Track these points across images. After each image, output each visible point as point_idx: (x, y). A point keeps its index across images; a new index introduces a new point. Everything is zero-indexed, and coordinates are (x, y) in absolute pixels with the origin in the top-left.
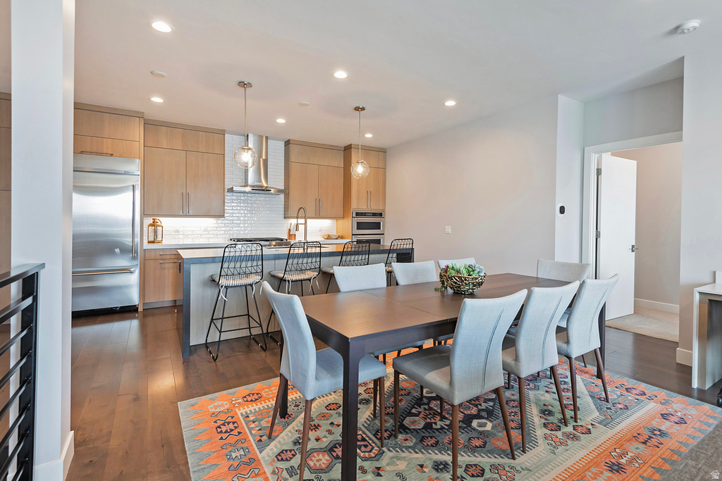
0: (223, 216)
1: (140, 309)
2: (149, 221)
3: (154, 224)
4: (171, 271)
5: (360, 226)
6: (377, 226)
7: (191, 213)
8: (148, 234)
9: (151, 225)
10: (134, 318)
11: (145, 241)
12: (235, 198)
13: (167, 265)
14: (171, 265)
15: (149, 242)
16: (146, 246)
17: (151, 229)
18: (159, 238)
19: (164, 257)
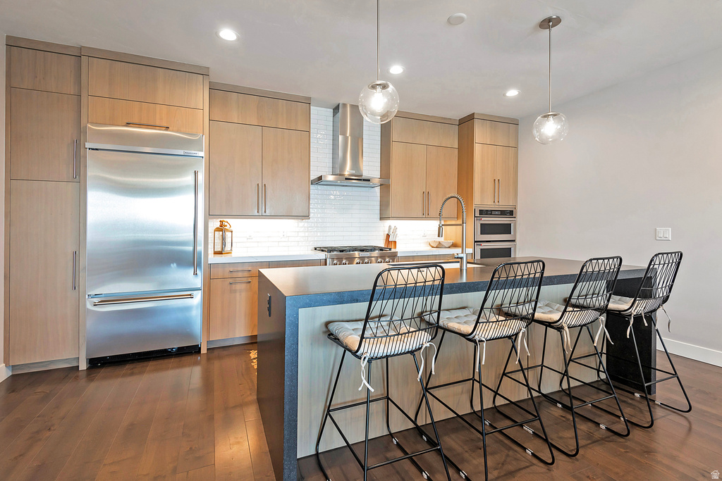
0: (307, 217)
1: (204, 351)
2: (215, 224)
3: (222, 228)
4: (244, 294)
5: (486, 229)
6: (506, 229)
7: (268, 213)
8: (215, 241)
9: (217, 230)
10: (197, 363)
11: (211, 251)
12: (320, 192)
13: (238, 287)
14: (243, 286)
15: (216, 253)
16: (212, 259)
17: (219, 234)
18: (228, 248)
19: (235, 275)
